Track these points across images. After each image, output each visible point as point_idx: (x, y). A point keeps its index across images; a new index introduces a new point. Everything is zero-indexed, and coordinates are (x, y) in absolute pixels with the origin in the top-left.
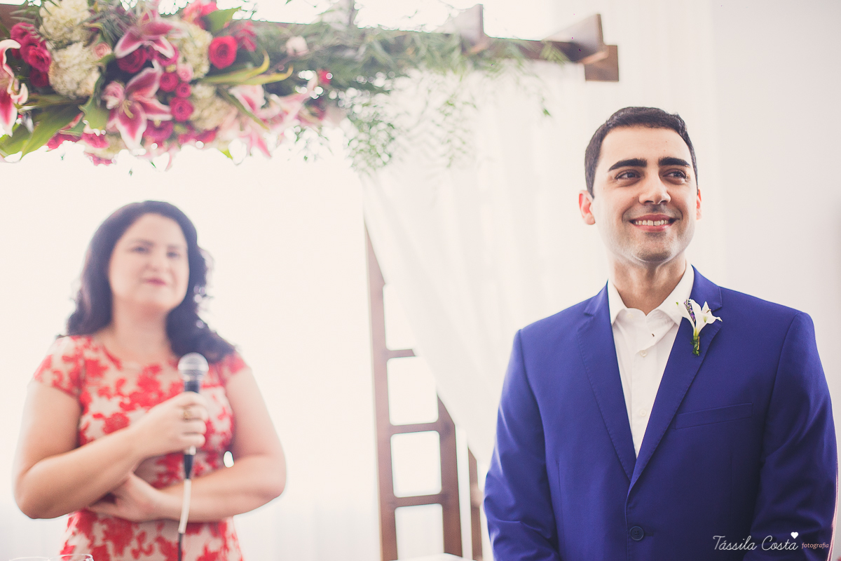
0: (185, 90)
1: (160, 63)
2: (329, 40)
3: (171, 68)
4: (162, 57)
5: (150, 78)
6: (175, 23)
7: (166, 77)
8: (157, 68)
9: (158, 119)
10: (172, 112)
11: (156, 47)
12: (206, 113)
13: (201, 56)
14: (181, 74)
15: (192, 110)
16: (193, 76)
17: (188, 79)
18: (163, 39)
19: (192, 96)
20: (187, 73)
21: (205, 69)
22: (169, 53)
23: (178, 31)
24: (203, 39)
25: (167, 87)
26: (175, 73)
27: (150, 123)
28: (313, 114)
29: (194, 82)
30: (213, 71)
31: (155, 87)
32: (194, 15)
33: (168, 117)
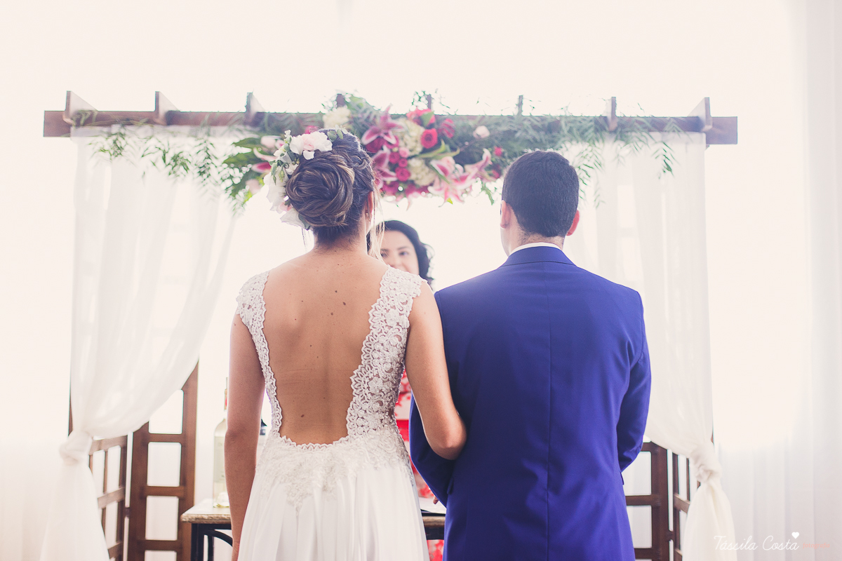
0: (403, 162)
1: (388, 147)
2: (504, 128)
3: (395, 150)
4: (389, 143)
5: (383, 157)
6: (400, 122)
7: (393, 155)
8: (386, 150)
9: (389, 180)
10: (397, 176)
11: (386, 138)
12: (420, 176)
13: (416, 141)
14: (401, 153)
15: (409, 174)
16: (409, 154)
17: (406, 156)
18: (390, 133)
19: (408, 166)
20: (405, 153)
21: (419, 149)
22: (393, 141)
23: (400, 127)
24: (418, 131)
25: (393, 161)
26: (398, 152)
27: (385, 182)
28: (490, 175)
29: (410, 158)
30: (424, 151)
31: (387, 161)
32: (413, 117)
33: (394, 179)
